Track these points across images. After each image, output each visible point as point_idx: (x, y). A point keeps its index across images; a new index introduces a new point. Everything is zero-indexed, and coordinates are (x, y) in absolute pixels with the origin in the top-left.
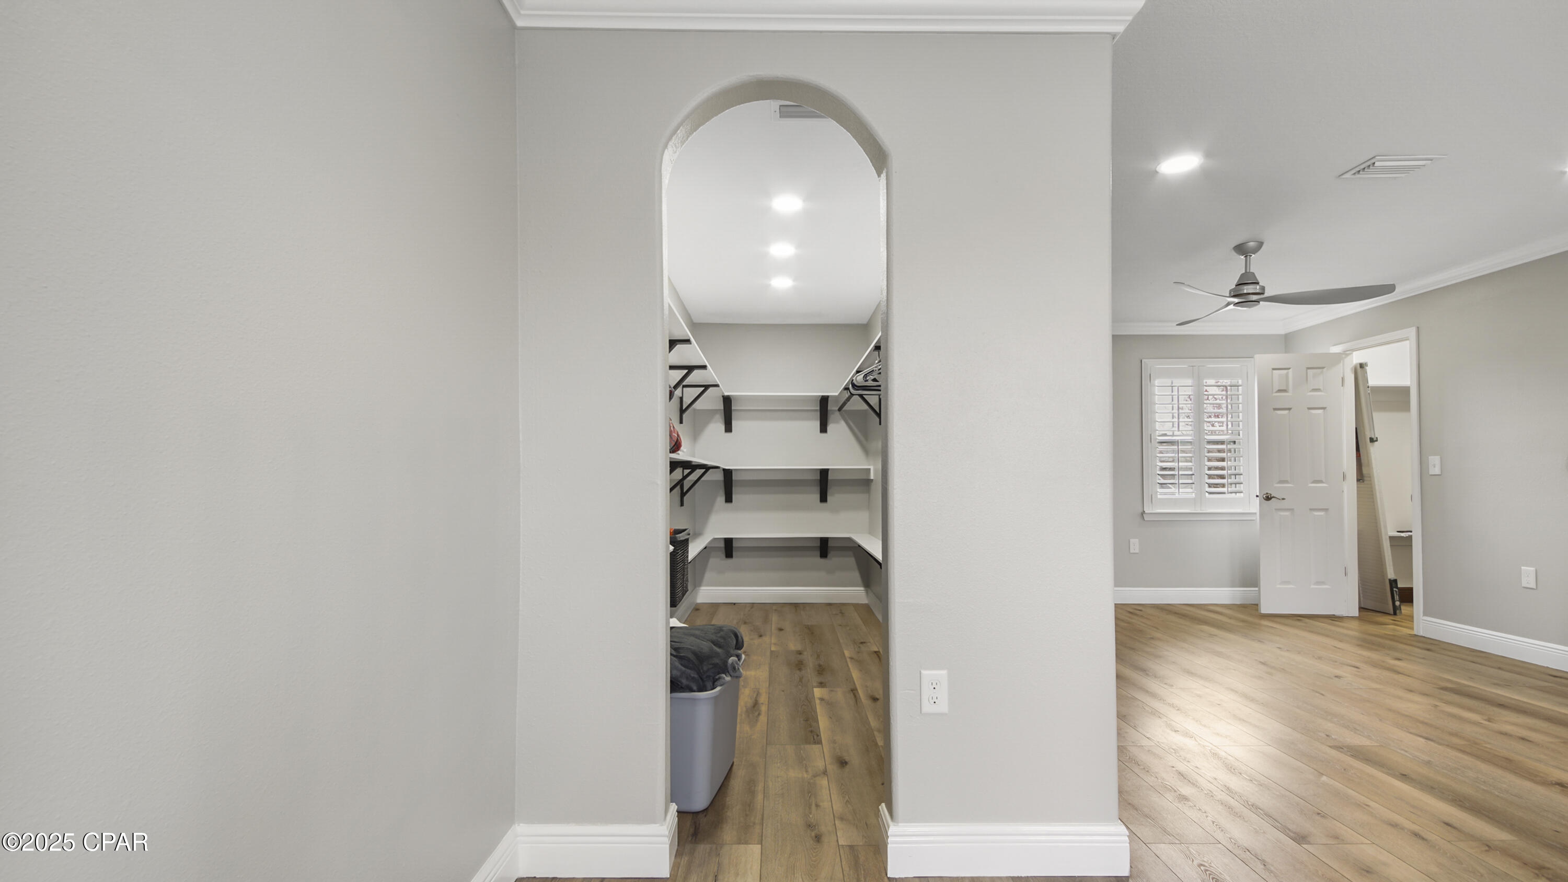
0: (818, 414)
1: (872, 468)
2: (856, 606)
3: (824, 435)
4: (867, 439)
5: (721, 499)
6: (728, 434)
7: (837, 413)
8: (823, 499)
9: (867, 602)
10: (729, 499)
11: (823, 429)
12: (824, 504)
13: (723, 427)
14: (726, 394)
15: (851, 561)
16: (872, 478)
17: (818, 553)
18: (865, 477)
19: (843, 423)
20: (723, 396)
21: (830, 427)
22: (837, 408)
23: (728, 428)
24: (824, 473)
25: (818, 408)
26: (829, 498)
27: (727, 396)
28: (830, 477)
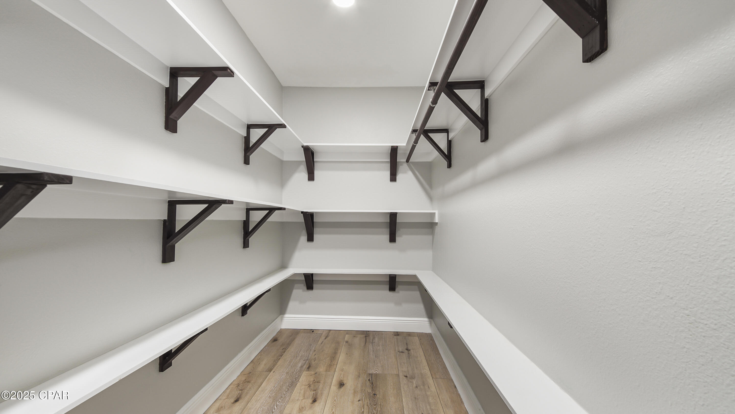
0: (389, 165)
1: (436, 212)
2: (421, 336)
3: (393, 183)
4: (431, 185)
5: (304, 238)
6: (311, 182)
7: (405, 165)
8: (393, 239)
9: (430, 332)
10: (310, 238)
11: (393, 178)
12: (393, 244)
13: (306, 176)
14: (305, 144)
15: (417, 294)
16: (437, 221)
17: (388, 287)
18: (429, 221)
19: (410, 173)
20: (302, 146)
21: (399, 177)
22: (405, 160)
23: (311, 177)
24: (393, 216)
25: (389, 160)
26: (397, 239)
27: (306, 146)
28: (398, 220)
